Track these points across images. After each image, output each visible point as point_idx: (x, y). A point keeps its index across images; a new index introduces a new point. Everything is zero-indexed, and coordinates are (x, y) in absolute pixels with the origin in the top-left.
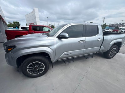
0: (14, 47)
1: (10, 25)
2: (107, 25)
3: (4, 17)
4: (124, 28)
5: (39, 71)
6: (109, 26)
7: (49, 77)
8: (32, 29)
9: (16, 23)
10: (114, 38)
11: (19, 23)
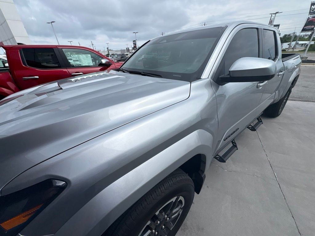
8: (26, 64)
10: (296, 67)
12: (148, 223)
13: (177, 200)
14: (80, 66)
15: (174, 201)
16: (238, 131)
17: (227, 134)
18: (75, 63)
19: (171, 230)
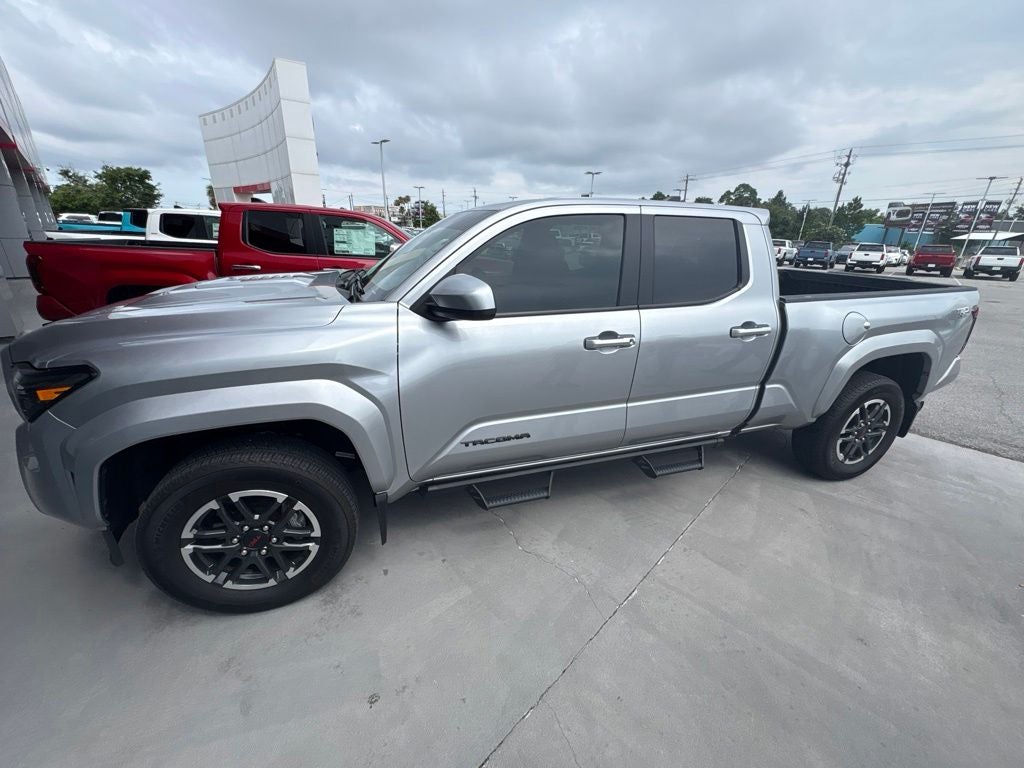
0: (86, 373)
1: (72, 199)
2: (870, 215)
3: (25, 129)
4: (1002, 235)
5: (273, 564)
6: (886, 221)
7: (355, 612)
8: (247, 236)
9: (125, 182)
10: (867, 324)
11: (147, 181)
12: (213, 505)
13: (290, 503)
14: (347, 253)
15: (280, 500)
16: (525, 440)
17: (473, 432)
18: (338, 247)
19: (290, 577)
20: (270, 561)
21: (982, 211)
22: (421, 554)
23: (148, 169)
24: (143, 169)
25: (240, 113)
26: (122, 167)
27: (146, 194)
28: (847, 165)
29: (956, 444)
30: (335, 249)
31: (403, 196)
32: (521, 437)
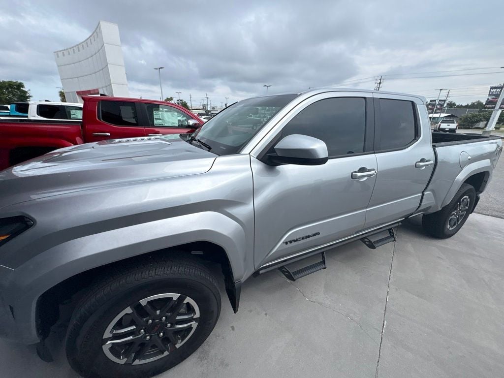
0: (23, 222)
4: (442, 115)
8: (101, 116)
9: (8, 89)
10: (469, 157)
11: (22, 88)
12: (128, 310)
13: (181, 299)
14: (161, 125)
15: (175, 299)
16: (317, 236)
17: (289, 235)
18: (156, 122)
19: (177, 347)
20: (166, 340)
21: (438, 105)
22: (251, 311)
23: (22, 82)
24: (19, 82)
25: (79, 51)
26: (6, 81)
27: (22, 96)
28: (380, 83)
29: (481, 213)
30: (155, 123)
31: (169, 97)
32: (314, 235)
